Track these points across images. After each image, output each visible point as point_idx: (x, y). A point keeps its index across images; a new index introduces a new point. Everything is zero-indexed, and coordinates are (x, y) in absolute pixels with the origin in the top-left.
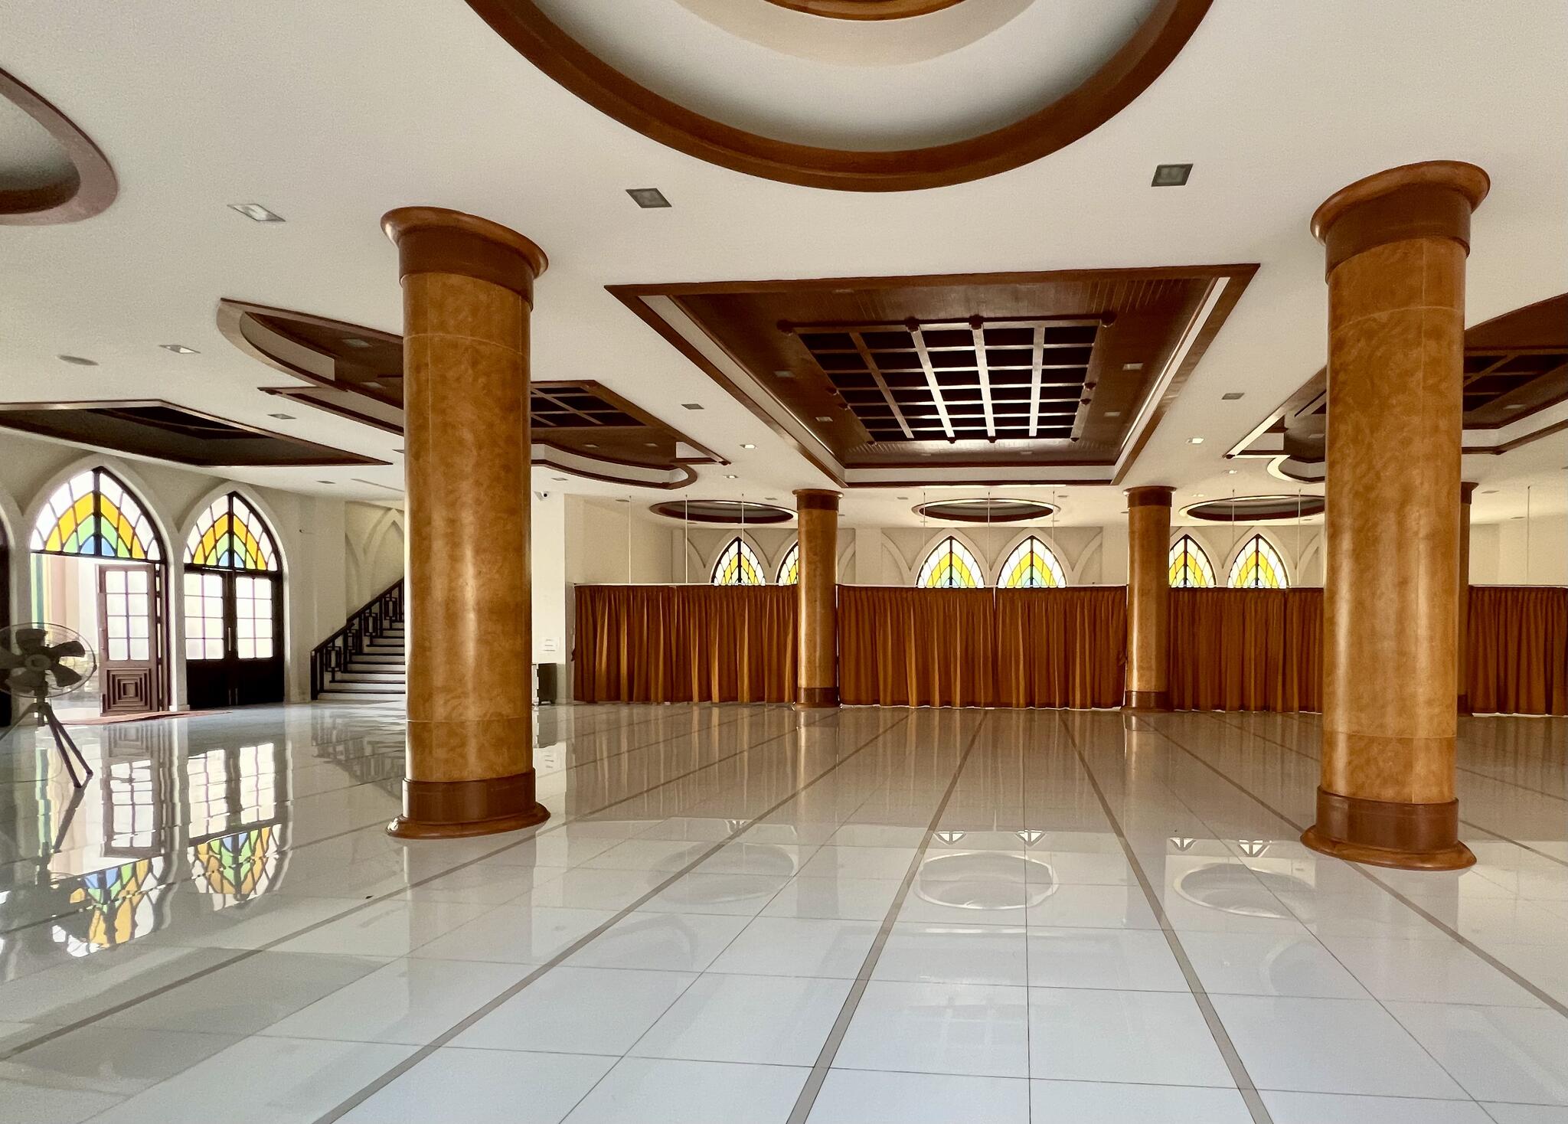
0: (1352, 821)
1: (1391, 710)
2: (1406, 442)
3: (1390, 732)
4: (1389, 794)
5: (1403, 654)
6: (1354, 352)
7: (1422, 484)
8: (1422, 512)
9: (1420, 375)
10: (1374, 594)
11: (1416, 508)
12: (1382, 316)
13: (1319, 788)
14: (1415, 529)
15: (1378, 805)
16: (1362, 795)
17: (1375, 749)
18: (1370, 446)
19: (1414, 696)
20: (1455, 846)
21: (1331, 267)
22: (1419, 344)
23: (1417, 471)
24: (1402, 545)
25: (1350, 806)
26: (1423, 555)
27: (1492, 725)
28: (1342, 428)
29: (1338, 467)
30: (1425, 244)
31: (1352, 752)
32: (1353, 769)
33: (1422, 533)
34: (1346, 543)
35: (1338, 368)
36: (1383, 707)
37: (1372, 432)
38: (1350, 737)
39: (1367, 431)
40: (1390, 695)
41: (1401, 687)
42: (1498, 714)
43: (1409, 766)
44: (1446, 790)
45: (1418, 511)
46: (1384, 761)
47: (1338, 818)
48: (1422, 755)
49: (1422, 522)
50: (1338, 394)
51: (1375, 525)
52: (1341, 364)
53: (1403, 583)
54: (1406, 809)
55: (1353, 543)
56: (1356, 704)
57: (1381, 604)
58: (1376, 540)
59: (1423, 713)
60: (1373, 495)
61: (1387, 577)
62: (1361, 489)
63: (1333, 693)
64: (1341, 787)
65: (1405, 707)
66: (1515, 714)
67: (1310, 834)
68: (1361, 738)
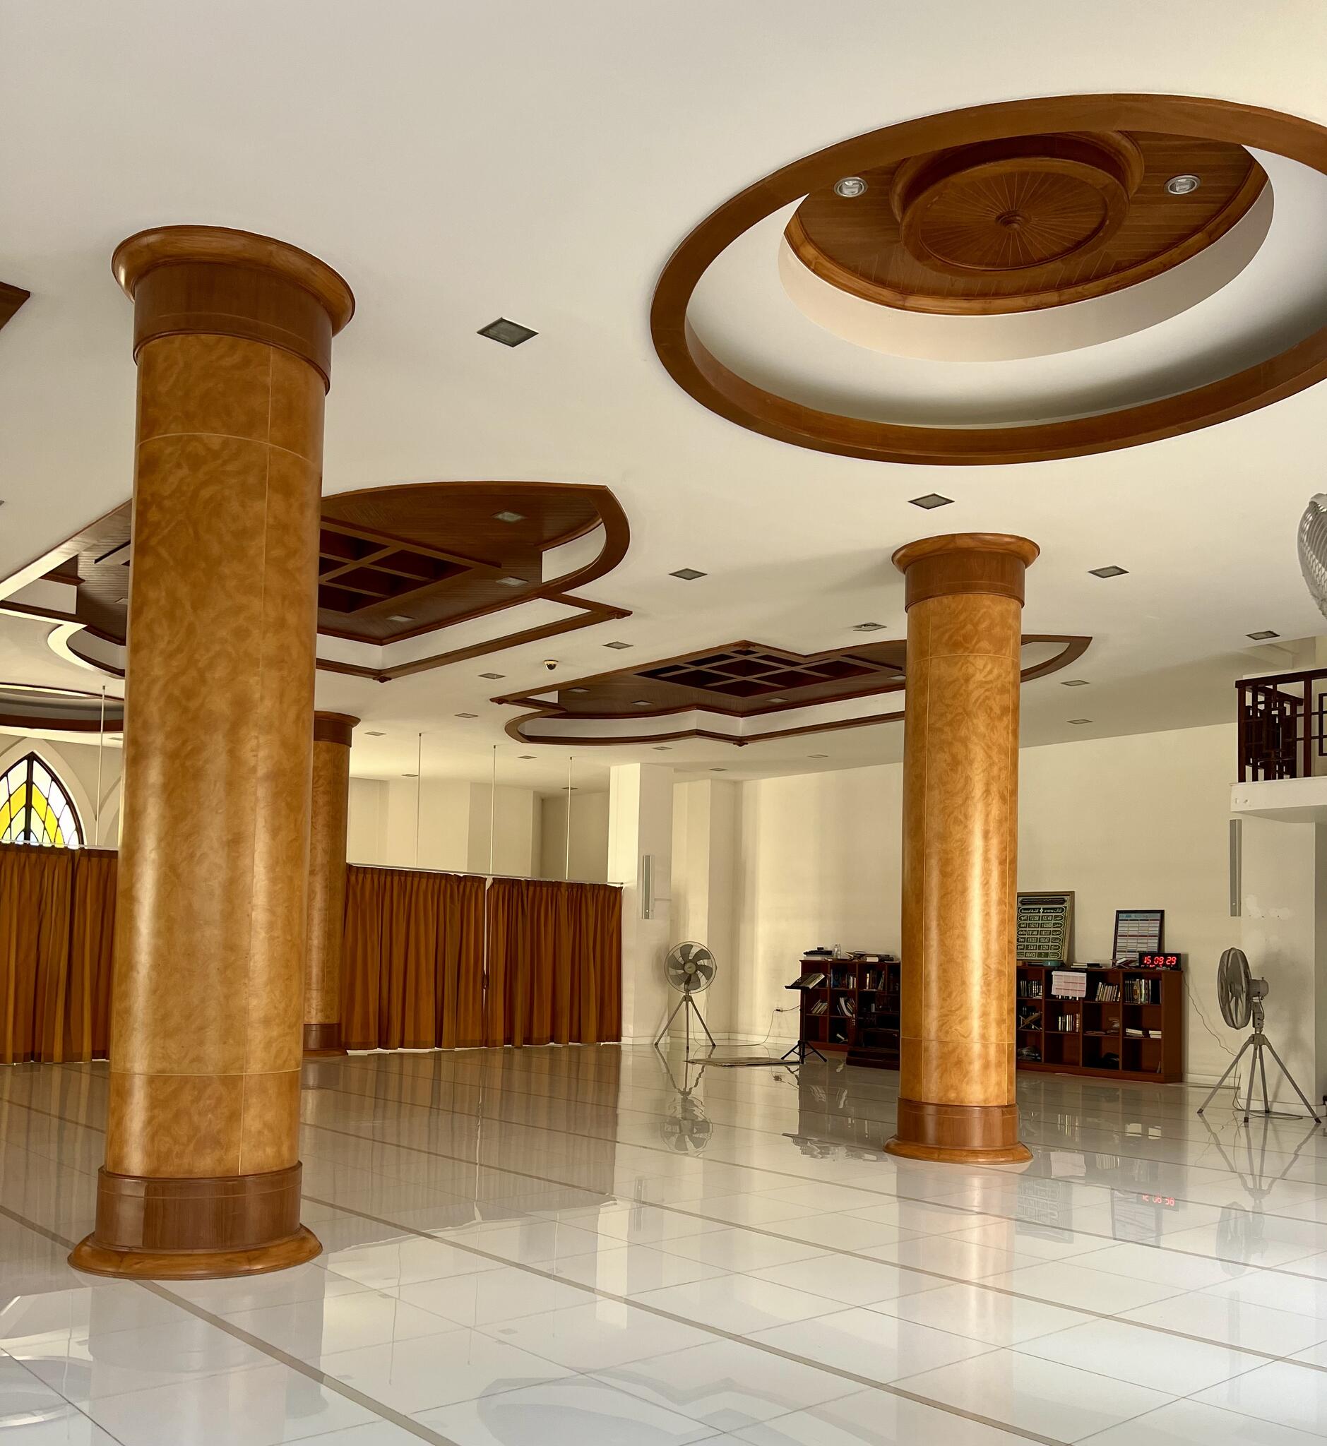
0: (151, 1213)
1: (212, 1033)
2: (241, 634)
3: (211, 1068)
4: (206, 1164)
5: (233, 950)
6: (173, 480)
7: (262, 698)
8: (262, 740)
9: (262, 541)
10: (192, 856)
11: (254, 733)
12: (214, 439)
13: (101, 1170)
14: (252, 763)
15: (188, 1183)
16: (168, 1171)
17: (187, 1097)
18: (191, 630)
19: (245, 1011)
20: (297, 1232)
21: (142, 340)
22: (262, 496)
23: (256, 678)
24: (233, 785)
25: (147, 1193)
26: (262, 804)
27: (373, 1065)
28: (152, 595)
29: (144, 653)
30: (274, 357)
31: (155, 1104)
32: (155, 1129)
33: (262, 771)
34: (154, 774)
35: (149, 498)
36: (201, 1029)
37: (195, 608)
38: (152, 1080)
39: (188, 606)
40: (212, 1011)
41: (227, 997)
42: (379, 1050)
43: (234, 1117)
44: (285, 1149)
45: (257, 738)
46: (200, 1114)
47: (130, 1214)
48: (253, 1100)
49: (262, 754)
50: (148, 538)
51: (197, 751)
52: (153, 495)
53: (236, 842)
54: (231, 1184)
55: (164, 775)
56: (162, 1027)
57: (202, 871)
58: (198, 775)
59: (257, 1036)
60: (193, 705)
61: (214, 832)
62: (177, 692)
63: (127, 1011)
64: (136, 1162)
65: (233, 1027)
66: (400, 1050)
67: (85, 1248)
68: (167, 1080)
